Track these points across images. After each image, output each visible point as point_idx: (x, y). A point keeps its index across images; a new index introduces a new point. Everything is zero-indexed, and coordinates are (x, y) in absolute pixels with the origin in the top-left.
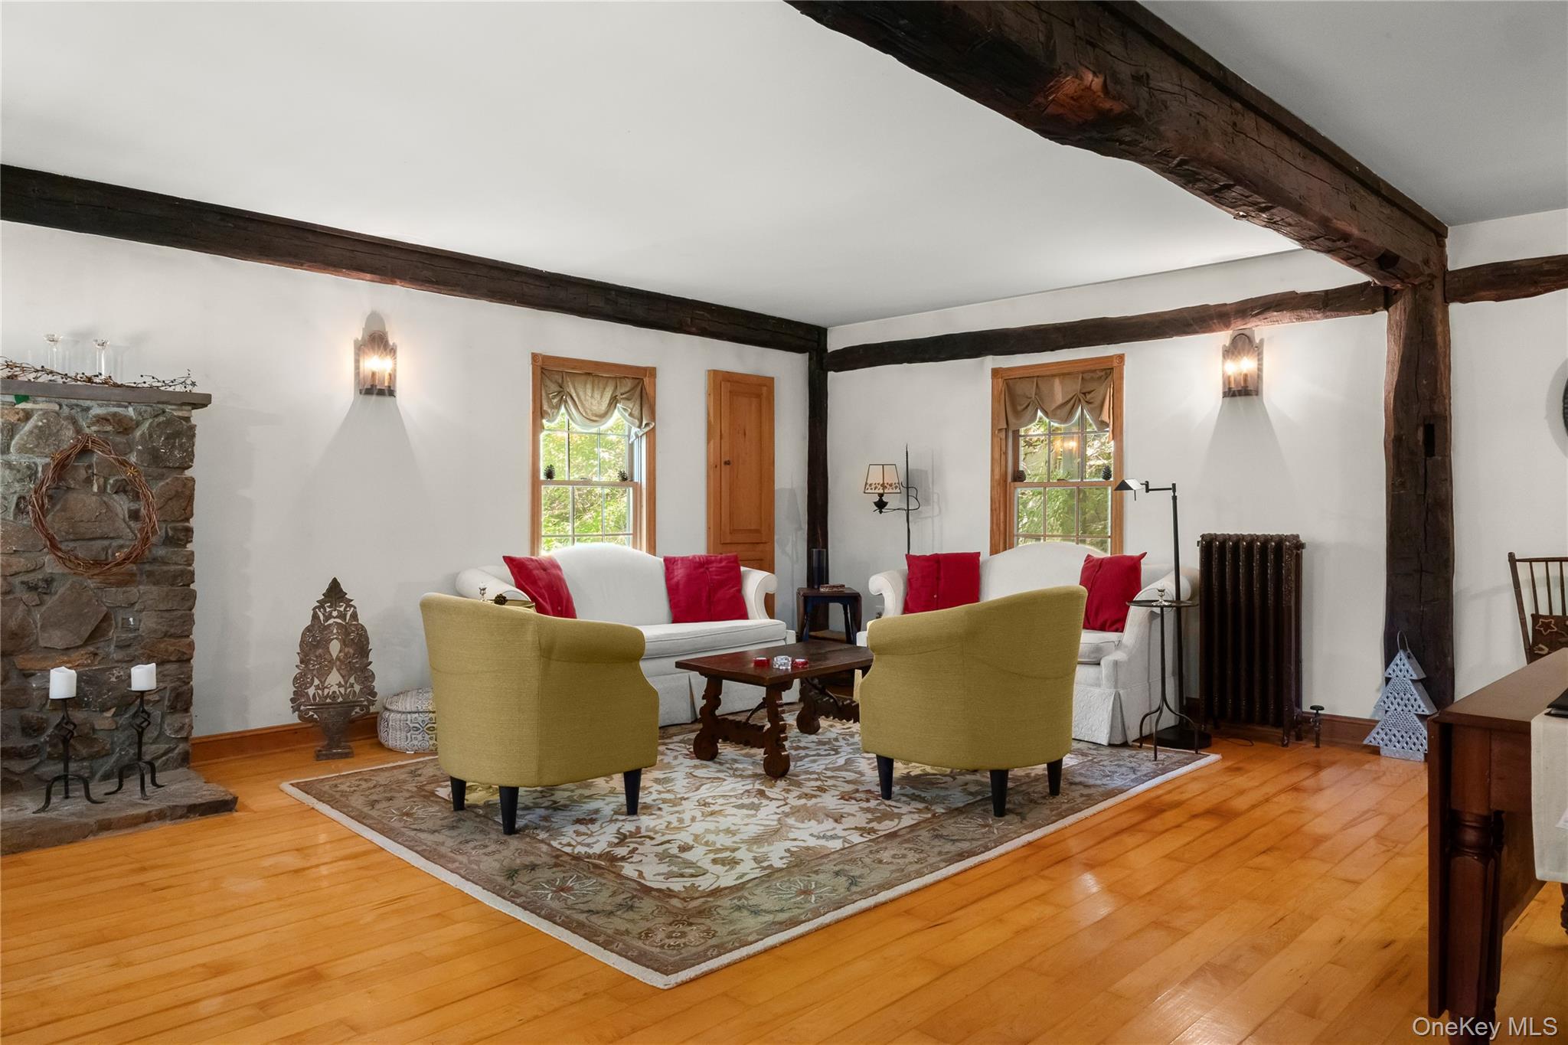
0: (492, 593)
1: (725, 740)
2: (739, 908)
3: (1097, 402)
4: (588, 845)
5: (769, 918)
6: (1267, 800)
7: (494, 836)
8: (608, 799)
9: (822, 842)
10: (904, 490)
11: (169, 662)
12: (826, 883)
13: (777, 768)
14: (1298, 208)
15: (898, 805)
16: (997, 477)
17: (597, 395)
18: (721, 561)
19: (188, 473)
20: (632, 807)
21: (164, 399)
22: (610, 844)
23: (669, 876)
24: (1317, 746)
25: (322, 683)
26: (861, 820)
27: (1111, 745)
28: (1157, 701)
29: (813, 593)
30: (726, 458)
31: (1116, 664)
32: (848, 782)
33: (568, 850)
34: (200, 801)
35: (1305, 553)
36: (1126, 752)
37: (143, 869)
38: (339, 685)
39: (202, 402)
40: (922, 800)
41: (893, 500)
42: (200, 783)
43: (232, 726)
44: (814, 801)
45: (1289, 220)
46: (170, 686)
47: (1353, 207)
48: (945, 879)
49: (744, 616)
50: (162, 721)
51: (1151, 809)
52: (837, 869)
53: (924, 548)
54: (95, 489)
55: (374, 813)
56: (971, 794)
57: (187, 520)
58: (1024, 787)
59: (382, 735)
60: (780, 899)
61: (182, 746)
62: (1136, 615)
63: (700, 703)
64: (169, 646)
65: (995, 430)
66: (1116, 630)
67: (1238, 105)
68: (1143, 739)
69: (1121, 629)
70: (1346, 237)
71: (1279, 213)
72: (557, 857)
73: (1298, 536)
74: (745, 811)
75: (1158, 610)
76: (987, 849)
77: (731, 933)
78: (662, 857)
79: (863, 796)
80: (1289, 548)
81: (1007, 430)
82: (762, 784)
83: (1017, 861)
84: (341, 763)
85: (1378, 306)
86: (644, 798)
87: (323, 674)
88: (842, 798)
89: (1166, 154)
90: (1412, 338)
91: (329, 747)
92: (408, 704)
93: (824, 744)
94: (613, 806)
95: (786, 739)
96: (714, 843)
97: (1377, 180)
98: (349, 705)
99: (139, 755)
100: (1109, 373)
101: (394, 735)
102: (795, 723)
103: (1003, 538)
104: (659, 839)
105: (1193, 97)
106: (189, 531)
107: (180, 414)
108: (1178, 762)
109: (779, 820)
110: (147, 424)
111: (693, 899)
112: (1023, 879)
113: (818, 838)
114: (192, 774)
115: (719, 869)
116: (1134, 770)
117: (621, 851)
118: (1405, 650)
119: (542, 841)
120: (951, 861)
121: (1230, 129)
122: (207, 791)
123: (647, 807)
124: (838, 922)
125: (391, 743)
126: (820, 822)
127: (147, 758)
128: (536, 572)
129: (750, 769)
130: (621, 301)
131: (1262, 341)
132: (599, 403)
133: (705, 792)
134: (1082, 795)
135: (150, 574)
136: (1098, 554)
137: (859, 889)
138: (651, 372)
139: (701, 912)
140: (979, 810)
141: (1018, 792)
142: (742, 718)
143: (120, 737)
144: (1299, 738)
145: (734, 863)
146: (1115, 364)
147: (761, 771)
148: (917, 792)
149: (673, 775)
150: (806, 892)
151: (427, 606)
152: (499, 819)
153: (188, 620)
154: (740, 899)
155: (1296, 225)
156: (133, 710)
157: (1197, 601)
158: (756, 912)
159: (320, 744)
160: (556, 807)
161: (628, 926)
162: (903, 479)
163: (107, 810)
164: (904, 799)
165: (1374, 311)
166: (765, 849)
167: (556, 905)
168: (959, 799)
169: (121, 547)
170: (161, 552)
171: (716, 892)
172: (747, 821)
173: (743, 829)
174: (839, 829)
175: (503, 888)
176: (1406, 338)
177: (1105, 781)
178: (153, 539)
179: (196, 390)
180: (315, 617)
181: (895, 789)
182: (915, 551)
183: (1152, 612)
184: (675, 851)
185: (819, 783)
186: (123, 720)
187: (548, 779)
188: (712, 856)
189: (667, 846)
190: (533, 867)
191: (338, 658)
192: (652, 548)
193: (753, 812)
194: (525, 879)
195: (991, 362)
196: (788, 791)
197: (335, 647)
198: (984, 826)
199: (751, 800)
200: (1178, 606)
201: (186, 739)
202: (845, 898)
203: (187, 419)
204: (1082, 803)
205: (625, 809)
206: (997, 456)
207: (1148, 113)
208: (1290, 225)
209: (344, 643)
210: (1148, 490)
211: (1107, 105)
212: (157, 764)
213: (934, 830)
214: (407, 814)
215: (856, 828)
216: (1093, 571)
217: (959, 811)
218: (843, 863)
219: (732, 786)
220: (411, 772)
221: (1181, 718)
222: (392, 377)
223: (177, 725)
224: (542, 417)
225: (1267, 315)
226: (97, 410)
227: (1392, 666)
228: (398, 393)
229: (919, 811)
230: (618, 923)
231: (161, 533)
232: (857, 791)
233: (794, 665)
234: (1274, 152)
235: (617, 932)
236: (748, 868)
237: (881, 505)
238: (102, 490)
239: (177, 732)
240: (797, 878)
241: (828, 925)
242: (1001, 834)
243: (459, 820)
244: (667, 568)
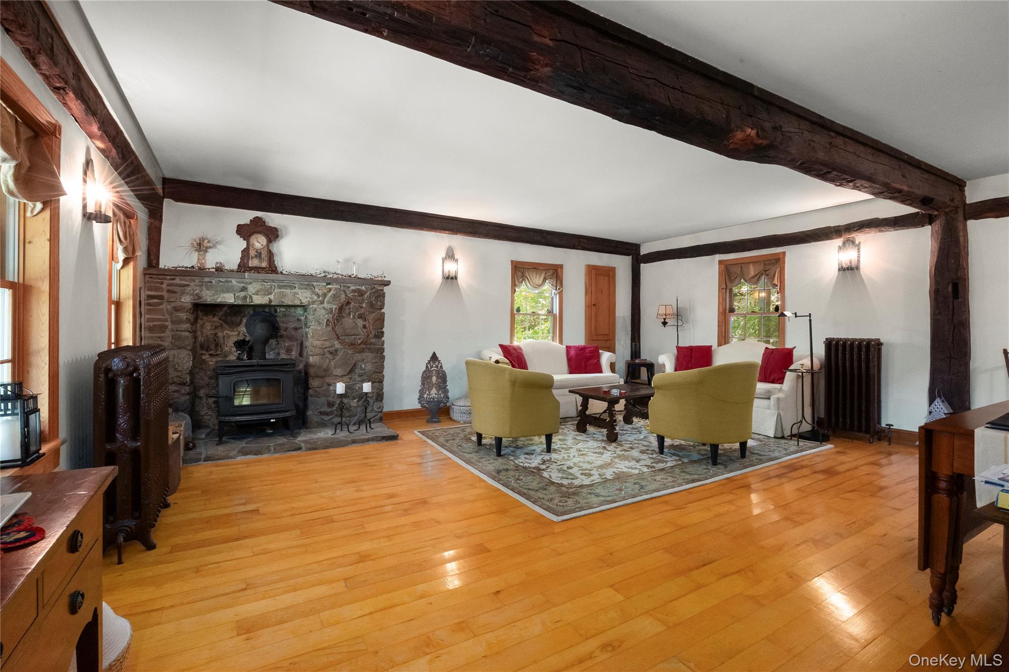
0: (494, 360)
1: (590, 424)
2: (591, 494)
3: (772, 275)
4: (530, 463)
5: (603, 499)
6: (856, 468)
7: (492, 457)
8: (539, 446)
9: (630, 470)
10: (676, 317)
11: (376, 382)
12: (630, 487)
13: (612, 438)
14: (870, 179)
15: (666, 457)
16: (721, 310)
17: (538, 277)
18: (591, 347)
19: (383, 311)
20: (549, 449)
21: (375, 283)
22: (539, 464)
23: (562, 478)
24: (890, 444)
25: (429, 393)
26: (648, 462)
27: (775, 437)
28: (800, 418)
29: (632, 362)
30: (593, 303)
31: (778, 399)
32: (644, 446)
33: (522, 464)
34: (385, 435)
35: (883, 348)
36: (783, 441)
37: (366, 458)
38: (436, 394)
39: (387, 283)
40: (678, 456)
41: (670, 322)
42: (386, 429)
43: (397, 408)
44: (628, 453)
45: (865, 185)
46: (376, 391)
47: (904, 176)
48: (685, 490)
49: (601, 372)
50: (373, 405)
51: (793, 467)
52: (635, 481)
53: (685, 343)
54: (352, 317)
55: (448, 445)
56: (702, 455)
57: (382, 328)
58: (728, 453)
59: (452, 415)
60: (609, 492)
61: (380, 414)
62: (789, 376)
63: (580, 408)
64: (375, 376)
65: (720, 289)
66: (780, 383)
67: (833, 134)
68: (792, 436)
69: (782, 383)
70: (900, 191)
71: (859, 183)
72: (517, 467)
73: (879, 339)
74: (597, 455)
75: (800, 374)
76: (706, 479)
77: (586, 503)
78: (560, 471)
79: (650, 452)
80: (874, 345)
81: (726, 289)
82: (605, 444)
83: (720, 485)
84: (436, 425)
85: (925, 223)
86: (553, 446)
87: (430, 390)
88: (641, 452)
89: (793, 160)
90: (945, 239)
91: (432, 418)
92: (461, 403)
93: (635, 429)
94: (540, 449)
95: (616, 425)
96: (582, 467)
97: (919, 161)
98: (439, 402)
99: (366, 416)
100: (778, 260)
101: (455, 415)
102: (622, 419)
103: (724, 338)
104: (559, 463)
105: (807, 133)
106: (383, 333)
107: (380, 288)
108: (810, 447)
109: (611, 459)
110: (369, 293)
111: (571, 488)
112: (722, 493)
113: (628, 468)
114: (383, 425)
115: (583, 477)
116: (786, 450)
117: (543, 467)
118: (940, 397)
119: (511, 460)
120: (688, 483)
121: (828, 146)
122: (388, 432)
123: (555, 450)
124: (633, 503)
125: (455, 418)
126: (630, 462)
127: (368, 418)
128: (512, 351)
129: (601, 438)
130: (548, 237)
131: (860, 243)
132: (539, 281)
133: (580, 446)
134: (757, 459)
135: (369, 349)
136: (771, 347)
137: (644, 491)
138: (561, 266)
139: (574, 494)
140: (705, 462)
141: (725, 455)
142: (598, 416)
143: (359, 409)
144: (879, 439)
145: (590, 475)
146: (781, 257)
147: (605, 439)
148: (676, 452)
149: (567, 438)
150: (620, 490)
151: (468, 363)
152: (495, 450)
153: (382, 367)
154: (591, 490)
155: (870, 187)
156: (363, 400)
157: (823, 370)
158: (597, 496)
159: (428, 417)
160: (517, 447)
161: (545, 496)
162: (675, 311)
163: (355, 436)
164: (669, 455)
165: (923, 226)
166: (604, 471)
167: (515, 485)
168: (696, 457)
169: (360, 338)
170: (373, 340)
171: (582, 486)
172: (597, 459)
173: (595, 462)
174: (638, 465)
175: (495, 477)
176: (942, 239)
177: (770, 453)
178: (371, 336)
179: (385, 279)
180: (427, 367)
181: (666, 450)
182: (681, 345)
183: (798, 375)
184: (565, 468)
185: (631, 445)
186: (360, 403)
187: (515, 435)
188: (581, 472)
189: (562, 466)
190: (507, 470)
191: (435, 384)
192: (561, 342)
193: (600, 455)
194: (504, 474)
195: (718, 257)
196: (616, 448)
197: (434, 379)
198: (707, 469)
199: (599, 451)
200: (812, 372)
201: (381, 412)
202: (638, 493)
203: (383, 290)
204: (757, 462)
205: (546, 450)
206: (721, 301)
207: (781, 143)
208: (866, 187)
209: (437, 377)
210: (796, 317)
211: (760, 141)
212: (372, 420)
213: (682, 469)
214: (460, 446)
215: (646, 465)
216: (769, 355)
217: (695, 462)
218: (638, 479)
219: (592, 444)
220: (462, 430)
221: (813, 427)
222: (456, 272)
223: (378, 406)
224: (515, 286)
225: (863, 230)
226: (352, 288)
227: (933, 405)
228: (458, 279)
229: (676, 460)
230: (540, 495)
231: (373, 333)
232: (648, 450)
233: (620, 394)
234: (855, 154)
235: (539, 498)
236: (596, 478)
237: (665, 323)
238: (354, 317)
239: (378, 409)
240: (617, 484)
241: (629, 504)
242: (714, 473)
243: (479, 450)
244: (567, 350)
